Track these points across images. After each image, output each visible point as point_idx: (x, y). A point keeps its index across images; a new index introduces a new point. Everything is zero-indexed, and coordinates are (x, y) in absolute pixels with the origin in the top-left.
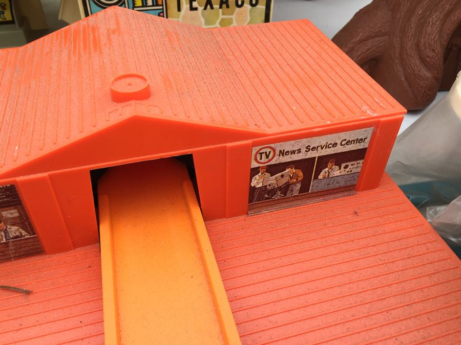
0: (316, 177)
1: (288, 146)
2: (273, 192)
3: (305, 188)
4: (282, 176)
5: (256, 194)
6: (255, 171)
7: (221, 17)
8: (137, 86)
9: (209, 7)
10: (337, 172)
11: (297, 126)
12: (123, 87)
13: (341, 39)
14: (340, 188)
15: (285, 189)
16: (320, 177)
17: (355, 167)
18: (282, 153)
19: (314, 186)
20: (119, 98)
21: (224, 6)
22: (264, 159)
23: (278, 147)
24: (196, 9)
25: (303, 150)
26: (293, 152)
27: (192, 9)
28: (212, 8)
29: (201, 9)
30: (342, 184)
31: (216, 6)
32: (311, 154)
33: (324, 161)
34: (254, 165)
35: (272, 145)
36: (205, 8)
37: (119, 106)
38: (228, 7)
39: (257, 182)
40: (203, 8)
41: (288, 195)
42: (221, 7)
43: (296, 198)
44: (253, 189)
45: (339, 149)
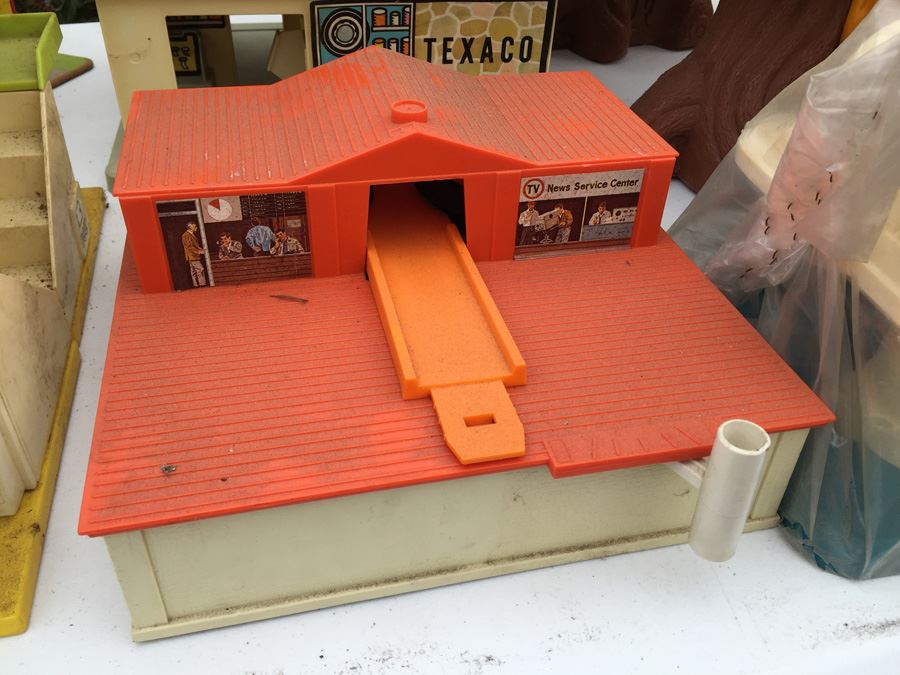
0: (586, 223)
1: (557, 181)
2: (540, 235)
3: (574, 236)
4: (551, 216)
5: (524, 234)
6: (523, 207)
7: (482, 72)
8: (415, 110)
9: (467, 59)
10: (609, 219)
11: (566, 160)
12: (403, 110)
13: (639, 108)
14: (613, 240)
15: (554, 232)
16: (591, 223)
17: (628, 215)
18: (551, 188)
19: (585, 234)
20: (398, 119)
21: (487, 59)
22: (532, 194)
23: (548, 180)
24: (451, 62)
25: (573, 187)
26: (562, 189)
27: (446, 61)
28: (471, 61)
29: (456, 62)
30: (615, 235)
31: (476, 59)
32: (581, 194)
33: (594, 203)
34: (523, 199)
35: (541, 178)
36: (462, 62)
37: (397, 127)
38: (491, 61)
39: (525, 220)
40: (460, 61)
41: (557, 242)
42: (482, 61)
43: (565, 247)
44: (520, 228)
45: (610, 191)
